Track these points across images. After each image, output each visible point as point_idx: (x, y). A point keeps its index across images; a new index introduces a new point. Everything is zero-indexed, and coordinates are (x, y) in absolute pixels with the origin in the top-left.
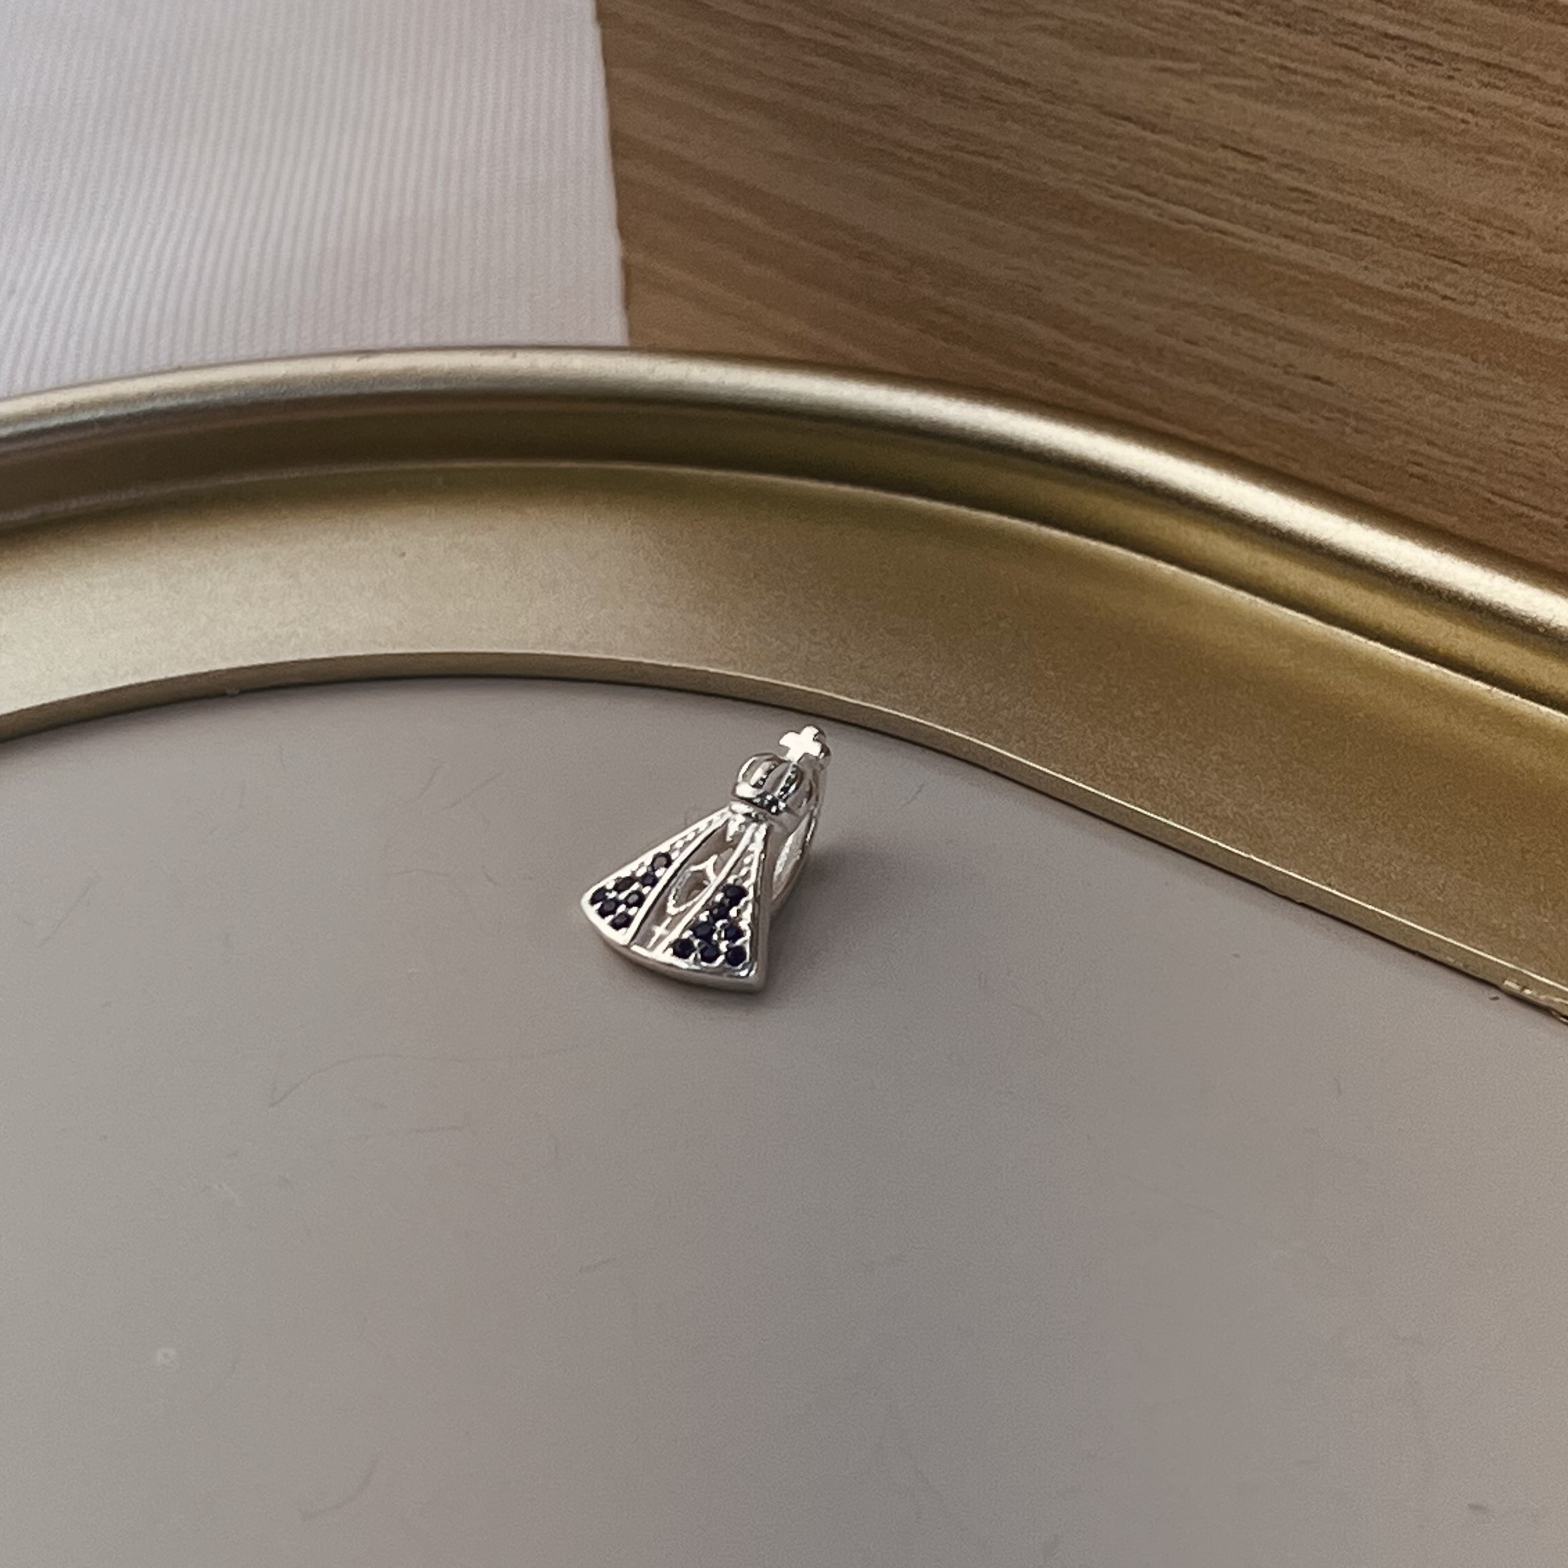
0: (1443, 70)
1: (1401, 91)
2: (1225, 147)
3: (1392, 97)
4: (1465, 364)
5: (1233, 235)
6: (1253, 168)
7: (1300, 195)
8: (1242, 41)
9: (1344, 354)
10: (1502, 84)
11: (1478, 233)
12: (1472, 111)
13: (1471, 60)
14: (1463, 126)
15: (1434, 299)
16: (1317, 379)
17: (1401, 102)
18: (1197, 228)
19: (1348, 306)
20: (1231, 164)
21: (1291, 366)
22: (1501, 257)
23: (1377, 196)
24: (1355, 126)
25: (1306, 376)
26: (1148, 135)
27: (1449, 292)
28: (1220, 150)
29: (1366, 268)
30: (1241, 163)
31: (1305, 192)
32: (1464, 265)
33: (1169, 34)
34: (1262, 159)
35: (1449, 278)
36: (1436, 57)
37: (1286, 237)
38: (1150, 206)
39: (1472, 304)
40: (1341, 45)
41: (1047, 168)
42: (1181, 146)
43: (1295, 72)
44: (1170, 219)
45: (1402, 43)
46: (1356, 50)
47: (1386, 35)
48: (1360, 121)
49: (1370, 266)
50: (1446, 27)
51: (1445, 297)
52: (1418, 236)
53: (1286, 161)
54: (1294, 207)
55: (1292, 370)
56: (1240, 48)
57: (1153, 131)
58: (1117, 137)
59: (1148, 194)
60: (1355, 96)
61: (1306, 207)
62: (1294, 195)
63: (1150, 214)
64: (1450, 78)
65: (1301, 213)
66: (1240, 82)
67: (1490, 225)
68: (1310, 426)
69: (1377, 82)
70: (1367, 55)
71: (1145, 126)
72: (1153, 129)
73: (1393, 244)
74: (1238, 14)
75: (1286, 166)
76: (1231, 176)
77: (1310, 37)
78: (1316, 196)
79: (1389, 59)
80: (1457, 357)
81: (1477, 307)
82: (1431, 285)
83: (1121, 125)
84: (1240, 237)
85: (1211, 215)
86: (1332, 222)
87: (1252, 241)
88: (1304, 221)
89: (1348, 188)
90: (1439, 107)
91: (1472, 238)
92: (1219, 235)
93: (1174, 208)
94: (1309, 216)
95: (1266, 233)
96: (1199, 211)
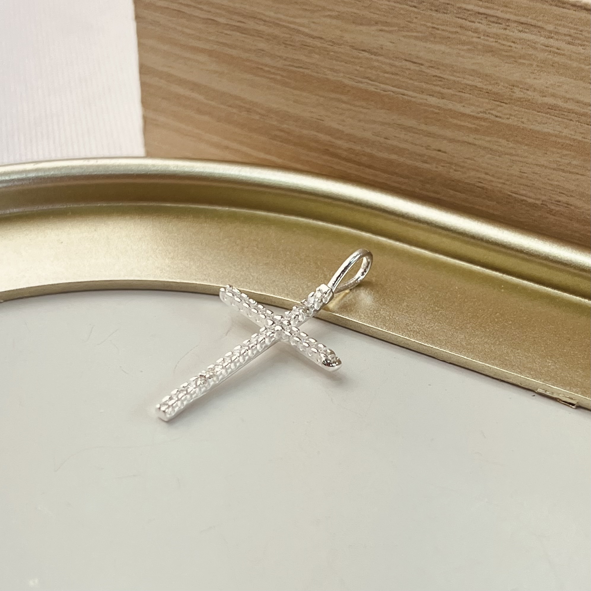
0: (503, 26)
1: (484, 35)
2: (406, 60)
3: (479, 38)
4: (503, 142)
5: (407, 95)
6: (418, 69)
7: (437, 78)
8: (416, 18)
9: (452, 141)
10: (527, 30)
11: (513, 90)
12: (514, 42)
13: (515, 22)
14: (510, 48)
15: (493, 118)
16: (439, 151)
17: (484, 40)
18: (392, 93)
19: (455, 121)
20: (408, 67)
21: (429, 146)
22: (522, 100)
23: (471, 78)
24: (463, 50)
25: (435, 150)
26: (373, 56)
27: (498, 114)
28: (404, 62)
29: (464, 106)
30: (413, 67)
31: (440, 77)
32: (506, 103)
33: (385, 16)
34: (422, 65)
35: (499, 109)
36: (500, 21)
37: (430, 95)
38: (372, 85)
39: (508, 119)
40: (459, 18)
41: (328, 72)
42: (388, 61)
43: (438, 29)
44: (381, 90)
45: (485, 16)
46: (466, 20)
47: (479, 13)
48: (465, 48)
49: (466, 106)
50: (505, 9)
51: (497, 116)
52: (488, 93)
53: (432, 65)
54: (435, 83)
55: (429, 148)
56: (415, 20)
57: (375, 55)
58: (359, 58)
59: (372, 81)
60: (464, 38)
61: (440, 83)
62: (434, 78)
63: (372, 89)
64: (505, 29)
65: (437, 85)
66: (415, 34)
67: (518, 87)
68: (436, 169)
69: (473, 32)
70: (469, 21)
71: (372, 53)
72: (376, 54)
73: (476, 96)
74: (415, 7)
75: (432, 67)
76: (407, 72)
77: (445, 15)
78: (444, 78)
79: (479, 23)
80: (500, 140)
81: (510, 120)
82: (491, 112)
83: (362, 53)
84: (410, 96)
85: (398, 88)
86: (450, 89)
87: (415, 97)
88: (438, 89)
89: (458, 75)
90: (499, 41)
91: (510, 92)
92: (401, 96)
93: (382, 86)
94: (440, 86)
95: (422, 94)
96: (393, 86)
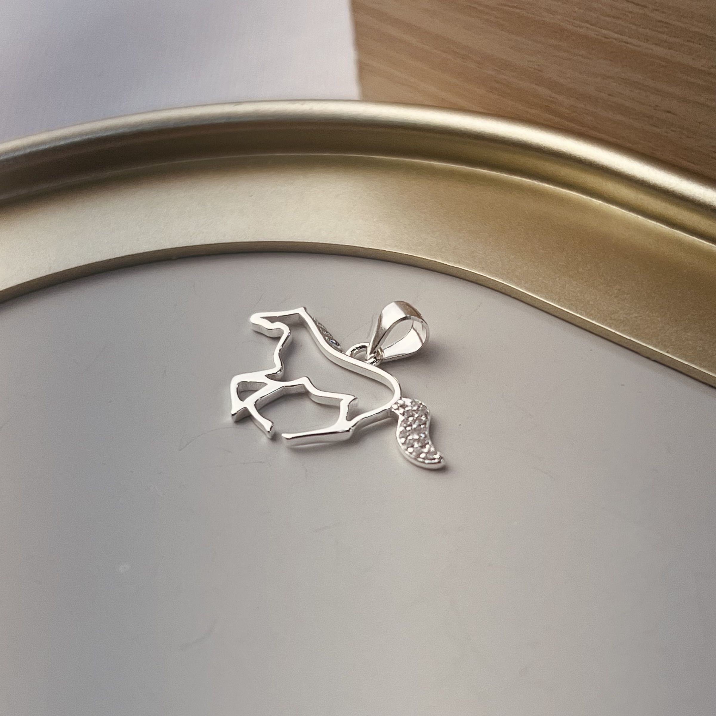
5: (631, 44)
6: (641, 11)
7: (663, 24)
9: (682, 100)
18: (614, 40)
19: (685, 77)
20: (630, 9)
21: (657, 106)
23: (701, 25)
25: (665, 111)
29: (693, 59)
30: (636, 9)
31: (665, 23)
34: (645, 7)
37: (656, 44)
38: (592, 30)
41: (545, 14)
44: (602, 36)
49: (696, 58)
53: (656, 8)
54: (660, 30)
55: (658, 108)
59: (591, 25)
61: (666, 30)
62: (660, 24)
63: (592, 34)
65: (663, 33)
68: (666, 134)
73: (707, 47)
75: (656, 10)
76: (630, 16)
78: (671, 25)
84: (634, 45)
85: (621, 34)
86: (678, 37)
87: (640, 46)
88: (664, 37)
89: (685, 20)
92: (624, 44)
93: (603, 31)
94: (667, 34)
95: (646, 43)
96: (616, 33)
